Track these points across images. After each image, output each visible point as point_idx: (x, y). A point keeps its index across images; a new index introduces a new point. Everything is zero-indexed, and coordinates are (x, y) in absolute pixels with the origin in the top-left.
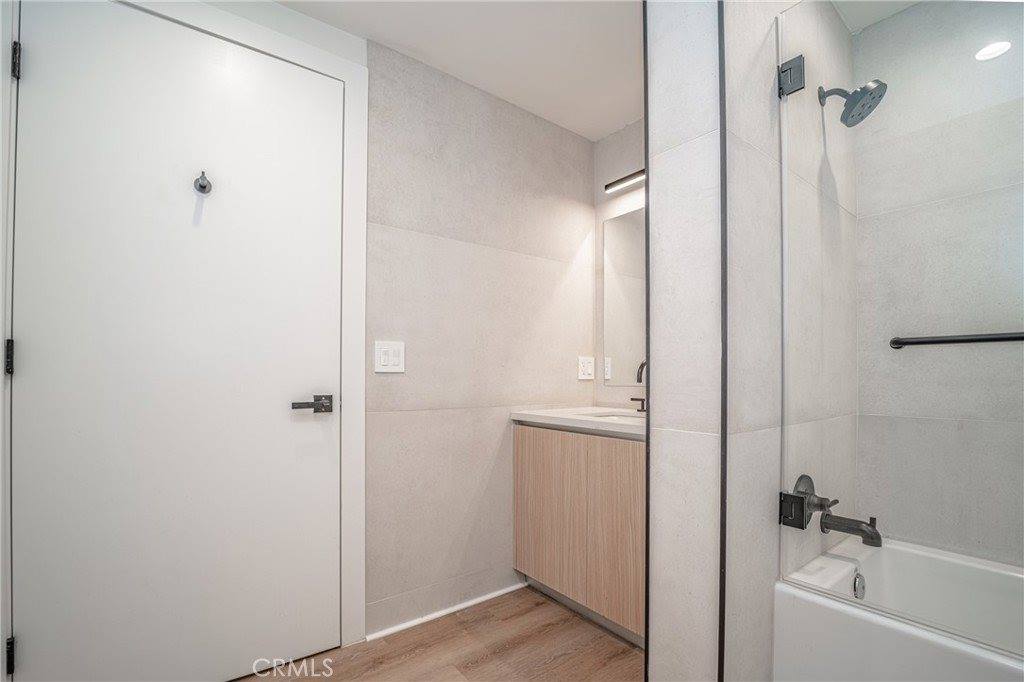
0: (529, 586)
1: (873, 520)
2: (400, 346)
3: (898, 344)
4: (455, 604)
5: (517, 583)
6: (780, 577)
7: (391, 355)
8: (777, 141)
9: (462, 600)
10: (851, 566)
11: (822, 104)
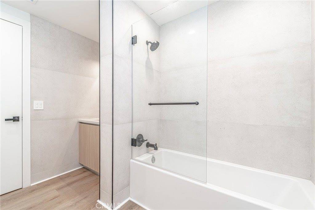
0: (84, 168)
1: (156, 144)
2: (42, 102)
3: (150, 104)
4: (60, 174)
5: (80, 167)
6: (132, 158)
7: (39, 105)
8: (131, 56)
9: (62, 173)
10: (152, 155)
11: (148, 45)
